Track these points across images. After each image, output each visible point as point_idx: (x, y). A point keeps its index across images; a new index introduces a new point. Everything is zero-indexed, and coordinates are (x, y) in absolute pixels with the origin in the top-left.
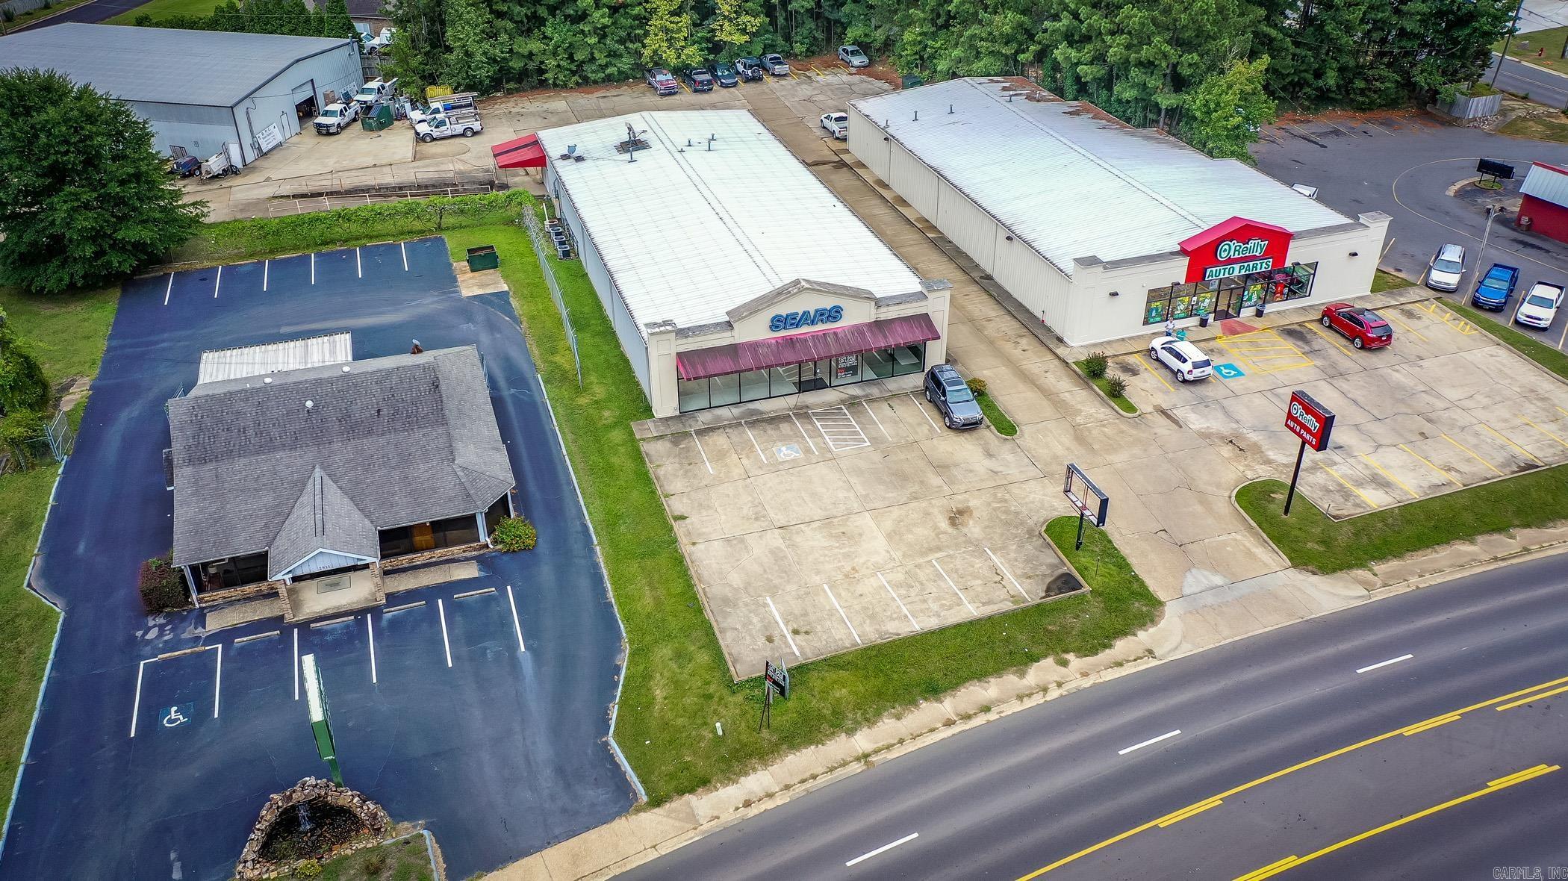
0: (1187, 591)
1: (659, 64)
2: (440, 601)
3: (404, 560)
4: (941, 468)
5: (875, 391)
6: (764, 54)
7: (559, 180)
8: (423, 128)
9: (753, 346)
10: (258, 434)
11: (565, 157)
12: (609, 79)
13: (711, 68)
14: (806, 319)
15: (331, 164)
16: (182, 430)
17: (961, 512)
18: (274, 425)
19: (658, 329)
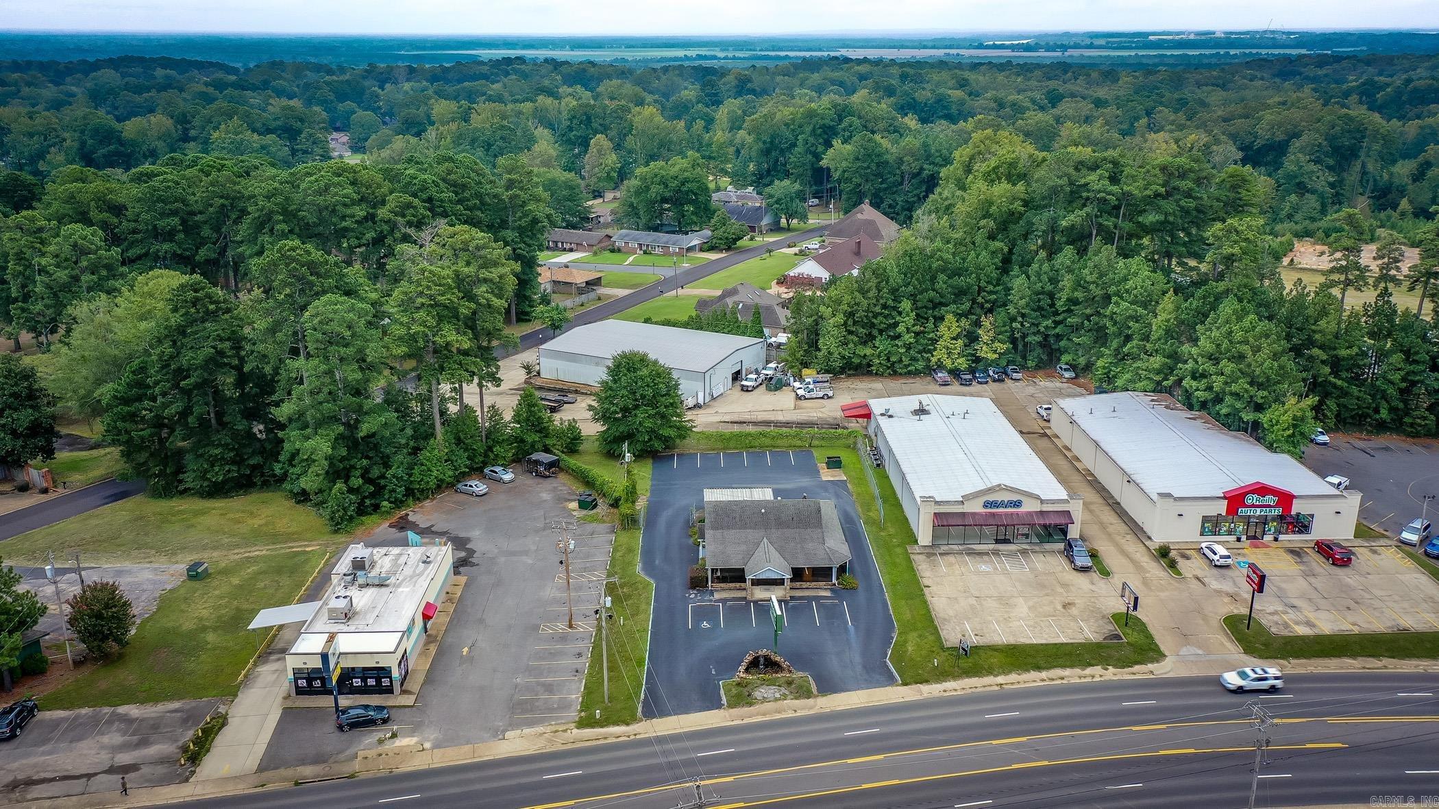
0: (1181, 653)
1: (940, 366)
2: (814, 602)
3: (798, 584)
4: (1065, 585)
5: (1037, 548)
6: (1007, 365)
7: (878, 426)
8: (800, 392)
9: (974, 514)
10: (741, 520)
11: (882, 415)
12: (909, 373)
13: (972, 371)
14: (1002, 504)
15: (750, 407)
16: (709, 514)
17: (1069, 604)
18: (748, 518)
19: (927, 500)
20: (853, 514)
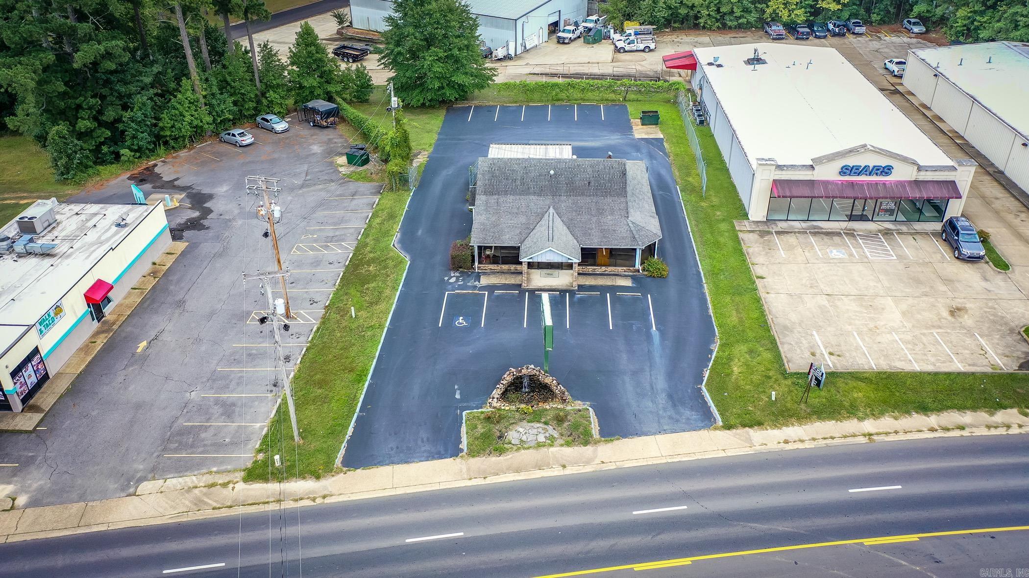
1: (775, 18)
2: (608, 294)
3: (590, 269)
4: (948, 281)
5: (904, 228)
6: (849, 19)
7: (704, 77)
8: (620, 44)
9: (826, 183)
10: (523, 184)
11: (710, 64)
12: (740, 27)
13: (810, 25)
14: (866, 170)
15: (564, 59)
16: (483, 175)
17: (959, 309)
18: (531, 181)
19: (765, 162)
20: (668, 179)
